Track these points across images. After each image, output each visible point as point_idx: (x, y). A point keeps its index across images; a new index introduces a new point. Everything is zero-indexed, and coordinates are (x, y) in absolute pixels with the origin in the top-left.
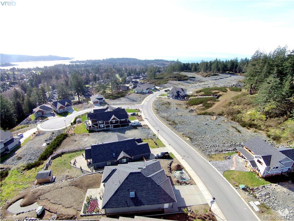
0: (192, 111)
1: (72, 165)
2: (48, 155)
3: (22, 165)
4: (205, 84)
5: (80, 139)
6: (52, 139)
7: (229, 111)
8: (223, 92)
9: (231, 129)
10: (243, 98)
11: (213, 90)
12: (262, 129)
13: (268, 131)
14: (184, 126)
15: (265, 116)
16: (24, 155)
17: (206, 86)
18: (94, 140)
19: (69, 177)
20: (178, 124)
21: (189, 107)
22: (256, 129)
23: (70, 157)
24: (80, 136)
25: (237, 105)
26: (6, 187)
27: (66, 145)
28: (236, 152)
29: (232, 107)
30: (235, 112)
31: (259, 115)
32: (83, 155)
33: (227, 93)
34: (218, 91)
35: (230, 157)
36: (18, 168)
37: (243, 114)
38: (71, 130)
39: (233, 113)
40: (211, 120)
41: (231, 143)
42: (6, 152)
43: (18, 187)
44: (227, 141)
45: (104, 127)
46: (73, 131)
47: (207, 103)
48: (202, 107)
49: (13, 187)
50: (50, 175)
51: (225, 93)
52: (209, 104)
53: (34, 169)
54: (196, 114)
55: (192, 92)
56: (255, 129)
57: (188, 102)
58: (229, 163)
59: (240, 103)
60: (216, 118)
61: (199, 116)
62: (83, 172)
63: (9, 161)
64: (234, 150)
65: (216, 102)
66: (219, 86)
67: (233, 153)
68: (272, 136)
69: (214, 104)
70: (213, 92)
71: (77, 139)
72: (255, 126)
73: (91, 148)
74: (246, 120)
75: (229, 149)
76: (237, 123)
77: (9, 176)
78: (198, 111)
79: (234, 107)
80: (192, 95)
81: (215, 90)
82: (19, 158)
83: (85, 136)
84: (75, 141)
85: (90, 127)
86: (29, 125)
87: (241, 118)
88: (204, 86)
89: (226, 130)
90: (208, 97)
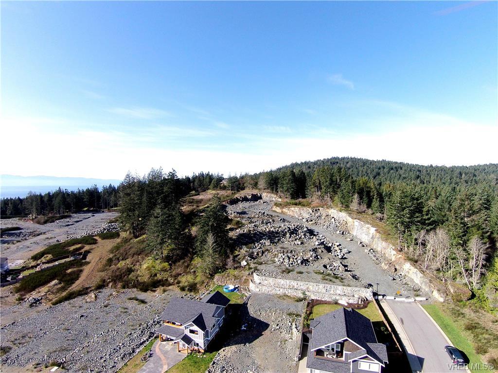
0: (37, 302)
4: (48, 238)
7: (114, 274)
8: (90, 244)
9: (131, 305)
10: (127, 246)
11: (70, 246)
12: (171, 283)
13: (179, 282)
15: (167, 263)
17: (51, 241)
21: (27, 296)
22: (163, 286)
25: (123, 260)
28: (156, 337)
29: (116, 265)
30: (124, 273)
31: (159, 265)
33: (97, 245)
34: (79, 245)
35: (151, 353)
37: (137, 271)
39: (121, 275)
40: (88, 304)
41: (141, 327)
44: (132, 328)
47: (66, 275)
48: (59, 286)
51: (94, 246)
52: (70, 274)
54: (50, 304)
55: (22, 261)
56: (162, 288)
57: (18, 285)
58: (154, 364)
59: (126, 255)
60: (96, 297)
61: (60, 307)
64: (150, 337)
65: (84, 267)
66: (79, 237)
67: (152, 343)
68: (186, 287)
69: (81, 271)
70: (72, 248)
72: (162, 283)
74: (145, 278)
75: (142, 341)
76: (135, 290)
78: (50, 297)
79: (119, 265)
80: (23, 267)
81: (73, 244)
87: (137, 278)
88: (46, 242)
89: (123, 310)
90: (63, 261)
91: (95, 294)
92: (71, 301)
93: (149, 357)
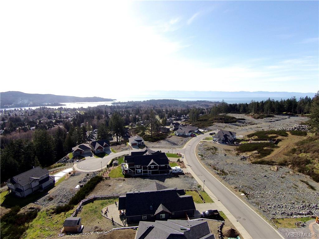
0: (244, 158)
1: (103, 214)
2: (80, 199)
3: (52, 207)
4: (258, 127)
5: (114, 185)
6: (86, 181)
7: (295, 160)
8: (283, 136)
9: (301, 185)
10: (311, 144)
11: (269, 134)
14: (236, 177)
16: (56, 196)
17: (259, 129)
18: (130, 186)
19: (98, 229)
20: (228, 174)
21: (241, 154)
23: (102, 204)
24: (115, 180)
25: (304, 152)
26: (32, 231)
27: (100, 189)
28: (313, 217)
29: (298, 154)
30: (302, 162)
32: (116, 203)
33: (287, 137)
34: (275, 135)
35: (305, 224)
36: (47, 210)
37: (315, 164)
38: (106, 173)
39: (300, 163)
40: (271, 171)
41: (304, 204)
42: (39, 191)
43: (44, 233)
44: (297, 200)
45: (141, 173)
46: (108, 174)
47: (263, 150)
48: (258, 155)
49: (38, 232)
50: (78, 224)
51: (285, 138)
52: (266, 150)
53: (63, 213)
54: (250, 162)
55: (243, 136)
57: (238, 147)
59: (308, 150)
60: (278, 169)
61: (255, 166)
62: (114, 224)
63: (40, 200)
64: (308, 214)
65: (275, 149)
66: (276, 130)
67: (308, 219)
69: (273, 151)
70: (270, 136)
71: (111, 184)
73: (125, 196)
75: (301, 212)
76: (308, 177)
77: (37, 218)
78: (252, 159)
79: (300, 155)
80: (242, 139)
81: (271, 134)
82: (51, 199)
83: (120, 181)
84: (110, 186)
85: (126, 171)
86: (66, 164)
87: (313, 169)
88: (256, 129)
89: (294, 186)
90: (263, 142)
91: (277, 167)
92: (262, 165)
93: (302, 226)
